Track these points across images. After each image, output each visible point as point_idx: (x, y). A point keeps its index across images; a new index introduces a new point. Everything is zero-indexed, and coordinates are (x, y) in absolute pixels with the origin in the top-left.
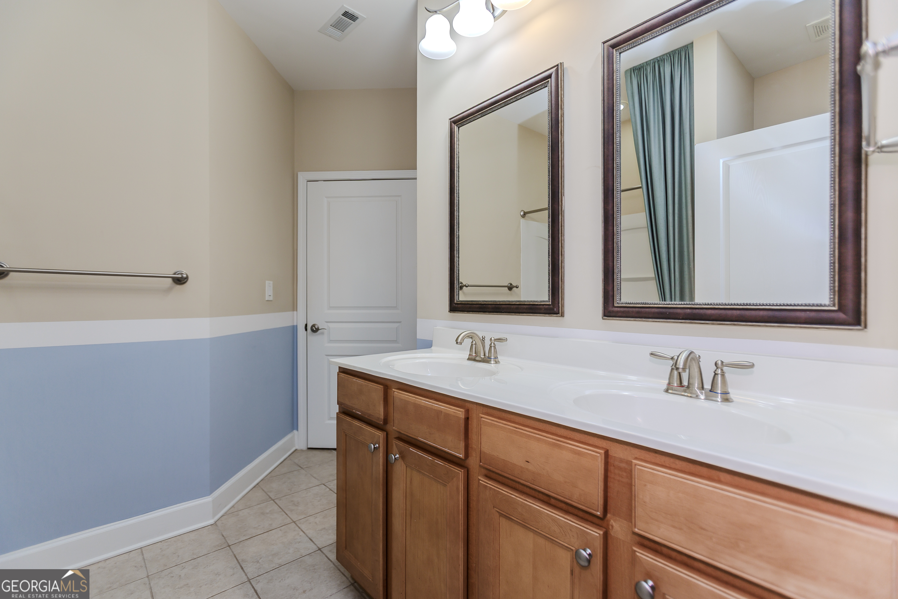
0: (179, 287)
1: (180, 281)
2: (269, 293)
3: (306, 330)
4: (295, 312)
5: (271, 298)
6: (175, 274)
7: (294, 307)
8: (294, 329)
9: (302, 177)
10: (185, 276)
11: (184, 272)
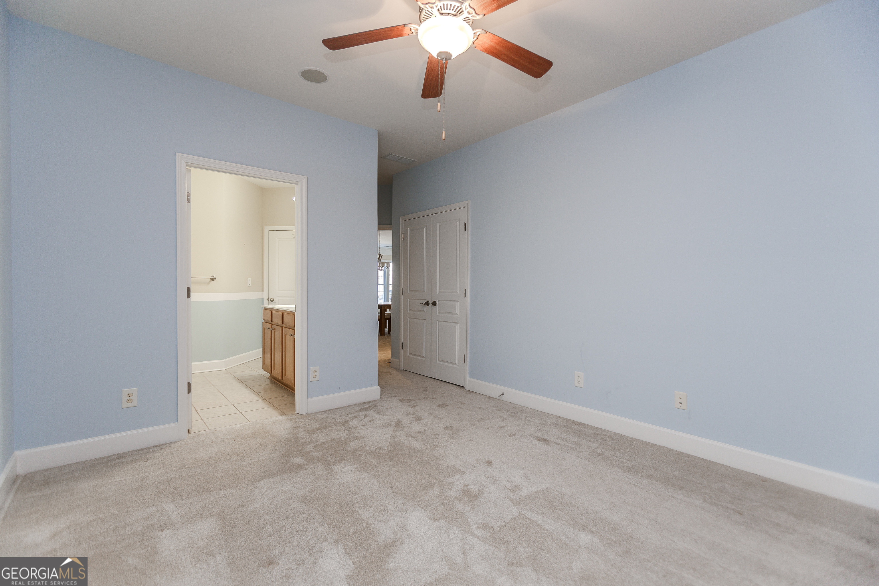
0: (213, 281)
1: (213, 279)
2: (249, 283)
3: (268, 301)
4: (263, 292)
5: (250, 286)
6: (211, 277)
7: (263, 290)
8: (263, 300)
9: (266, 229)
10: (215, 278)
11: (214, 276)
